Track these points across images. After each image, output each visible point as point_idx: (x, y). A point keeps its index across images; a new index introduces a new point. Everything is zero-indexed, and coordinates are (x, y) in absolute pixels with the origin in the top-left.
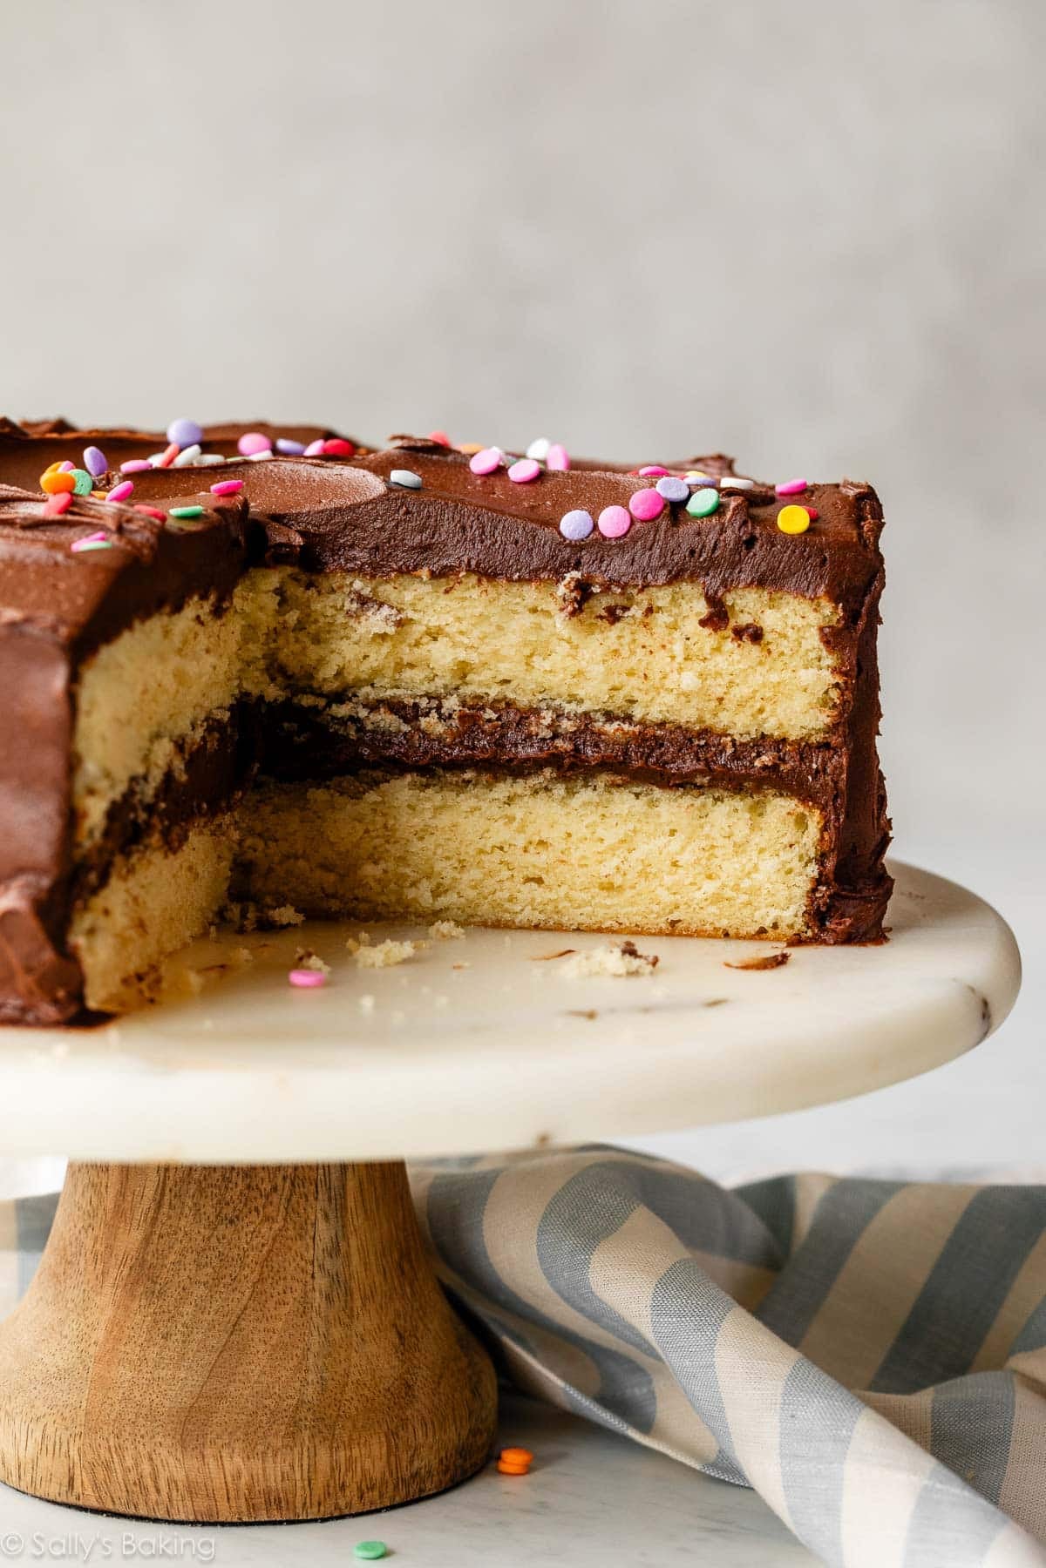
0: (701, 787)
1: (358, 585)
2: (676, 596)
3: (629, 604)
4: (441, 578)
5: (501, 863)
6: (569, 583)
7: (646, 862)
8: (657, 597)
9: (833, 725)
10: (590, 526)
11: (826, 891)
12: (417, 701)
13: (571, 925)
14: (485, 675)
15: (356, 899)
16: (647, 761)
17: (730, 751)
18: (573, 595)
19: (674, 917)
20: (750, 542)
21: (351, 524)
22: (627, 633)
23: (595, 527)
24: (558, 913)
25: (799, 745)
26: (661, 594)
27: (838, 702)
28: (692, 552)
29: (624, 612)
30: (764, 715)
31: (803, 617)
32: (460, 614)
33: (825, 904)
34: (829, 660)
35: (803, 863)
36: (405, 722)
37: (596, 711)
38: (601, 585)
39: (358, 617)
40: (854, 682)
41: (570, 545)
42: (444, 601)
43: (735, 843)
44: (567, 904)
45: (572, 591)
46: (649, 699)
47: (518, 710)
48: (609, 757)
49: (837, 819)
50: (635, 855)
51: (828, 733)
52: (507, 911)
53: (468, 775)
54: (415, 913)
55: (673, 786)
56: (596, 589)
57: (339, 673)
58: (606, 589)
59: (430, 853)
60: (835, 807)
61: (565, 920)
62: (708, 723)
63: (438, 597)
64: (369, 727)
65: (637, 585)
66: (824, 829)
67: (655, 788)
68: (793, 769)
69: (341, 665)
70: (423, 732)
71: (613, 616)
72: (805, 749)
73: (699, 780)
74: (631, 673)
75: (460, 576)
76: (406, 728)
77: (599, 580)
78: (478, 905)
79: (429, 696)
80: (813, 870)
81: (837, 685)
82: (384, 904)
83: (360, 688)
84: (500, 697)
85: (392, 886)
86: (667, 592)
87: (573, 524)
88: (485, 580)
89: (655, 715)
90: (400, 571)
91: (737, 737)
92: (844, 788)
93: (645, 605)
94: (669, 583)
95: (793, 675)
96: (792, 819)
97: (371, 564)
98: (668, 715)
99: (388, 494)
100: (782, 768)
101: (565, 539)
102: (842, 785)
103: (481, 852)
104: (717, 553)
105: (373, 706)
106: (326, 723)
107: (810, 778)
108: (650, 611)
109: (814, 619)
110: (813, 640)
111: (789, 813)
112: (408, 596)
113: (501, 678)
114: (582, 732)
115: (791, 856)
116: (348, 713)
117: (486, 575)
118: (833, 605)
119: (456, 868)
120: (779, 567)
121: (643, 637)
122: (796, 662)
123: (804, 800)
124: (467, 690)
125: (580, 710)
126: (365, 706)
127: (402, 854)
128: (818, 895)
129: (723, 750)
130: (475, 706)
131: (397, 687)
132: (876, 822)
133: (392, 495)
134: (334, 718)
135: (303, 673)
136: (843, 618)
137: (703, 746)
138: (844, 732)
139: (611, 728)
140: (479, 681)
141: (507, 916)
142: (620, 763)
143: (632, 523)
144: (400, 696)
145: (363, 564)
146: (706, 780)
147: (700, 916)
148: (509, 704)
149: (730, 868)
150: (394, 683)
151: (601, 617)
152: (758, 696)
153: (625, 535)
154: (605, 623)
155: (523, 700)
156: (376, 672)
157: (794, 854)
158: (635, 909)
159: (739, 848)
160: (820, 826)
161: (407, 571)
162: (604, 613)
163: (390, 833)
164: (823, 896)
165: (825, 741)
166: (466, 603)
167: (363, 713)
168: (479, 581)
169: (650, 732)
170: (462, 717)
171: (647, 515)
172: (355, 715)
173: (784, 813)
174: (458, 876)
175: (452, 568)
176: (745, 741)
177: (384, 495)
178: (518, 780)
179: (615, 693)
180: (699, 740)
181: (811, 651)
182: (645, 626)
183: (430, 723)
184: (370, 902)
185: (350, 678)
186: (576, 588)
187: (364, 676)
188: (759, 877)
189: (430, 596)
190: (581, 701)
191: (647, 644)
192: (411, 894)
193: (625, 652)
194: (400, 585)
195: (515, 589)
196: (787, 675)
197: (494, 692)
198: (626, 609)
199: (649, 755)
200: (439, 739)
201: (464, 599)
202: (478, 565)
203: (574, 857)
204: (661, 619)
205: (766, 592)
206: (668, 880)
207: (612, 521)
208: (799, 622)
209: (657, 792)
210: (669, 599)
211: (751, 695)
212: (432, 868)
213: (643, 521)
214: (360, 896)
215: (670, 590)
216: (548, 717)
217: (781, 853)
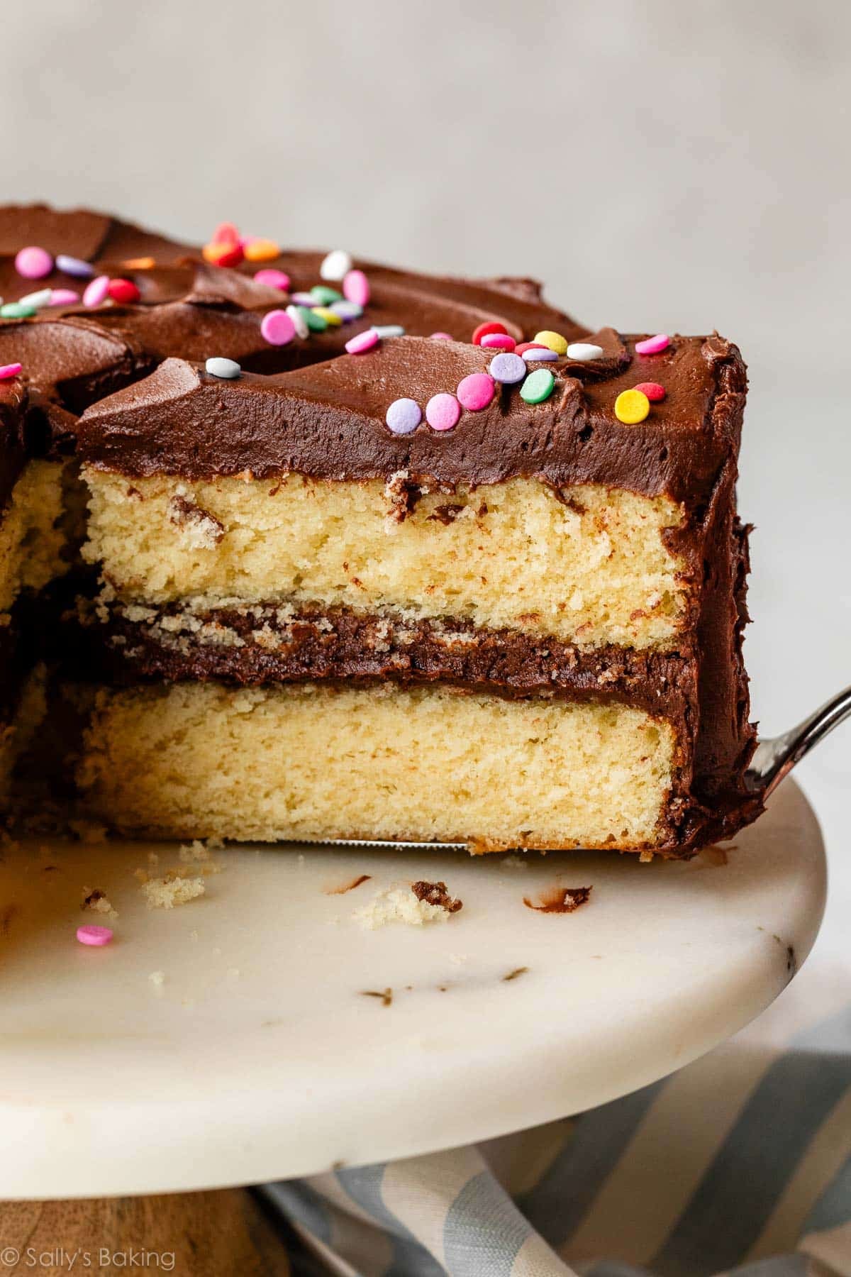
0: (547, 699)
1: (181, 490)
2: (512, 493)
3: (463, 502)
4: (265, 479)
5: (353, 771)
6: (395, 485)
7: (494, 773)
8: (491, 494)
9: (680, 634)
10: (418, 417)
11: (682, 803)
12: (252, 610)
13: (429, 835)
14: (321, 581)
15: (212, 812)
16: (488, 676)
17: (573, 664)
18: (400, 498)
19: (525, 828)
20: (587, 432)
21: (166, 423)
22: (462, 533)
23: (423, 418)
24: (413, 823)
25: (647, 654)
26: (494, 492)
27: (684, 610)
28: (524, 445)
29: (457, 512)
30: (609, 623)
31: (644, 518)
32: (289, 516)
33: (679, 817)
34: (673, 565)
35: (657, 776)
36: (239, 635)
37: (437, 619)
38: (430, 485)
39: (181, 524)
40: (700, 587)
41: (396, 440)
42: (270, 503)
43: (584, 754)
44: (420, 814)
45: (399, 494)
46: (489, 605)
47: (355, 618)
48: (448, 673)
49: (690, 734)
50: (481, 765)
51: (676, 641)
52: (363, 822)
53: (308, 689)
54: (273, 825)
55: (517, 699)
56: (424, 490)
57: (170, 582)
58: (435, 489)
59: (279, 763)
60: (688, 723)
61: (421, 830)
62: (551, 630)
63: (265, 498)
64: (203, 641)
65: (469, 484)
66: (678, 743)
67: (499, 699)
68: (640, 682)
69: (171, 576)
70: (259, 646)
71: (446, 515)
72: (652, 658)
73: (543, 693)
74: (469, 577)
75: (284, 477)
76: (239, 642)
77: (427, 479)
78: (333, 817)
79: (264, 605)
80: (666, 783)
81: (684, 593)
82: (240, 817)
83: (194, 596)
84: (338, 603)
85: (247, 798)
86: (500, 489)
87: (400, 415)
88: (310, 480)
89: (496, 623)
90: (222, 474)
91: (580, 648)
92: (696, 701)
93: (478, 505)
94: (502, 481)
95: (636, 579)
96: (642, 734)
97: (192, 465)
98: (509, 623)
99: (202, 388)
100: (629, 681)
101: (392, 432)
102: (694, 699)
103: (332, 760)
104: (551, 446)
105: (206, 619)
106: (157, 637)
107: (659, 693)
108: (484, 510)
109: (655, 520)
110: (655, 543)
111: (639, 728)
112: (234, 498)
113: (336, 583)
114: (421, 643)
115: (644, 770)
116: (180, 628)
117: (311, 474)
118: (674, 504)
119: (308, 777)
120: (616, 462)
121: (478, 537)
122: (639, 565)
123: (654, 714)
124: (303, 596)
125: (419, 617)
126: (198, 617)
127: (251, 763)
128: (673, 808)
129: (567, 663)
130: (310, 613)
131: (232, 595)
132: (736, 730)
133: (209, 388)
134: (164, 631)
135: (132, 582)
136: (686, 517)
137: (545, 658)
138: (692, 641)
139: (450, 639)
140: (315, 587)
141: (365, 828)
142: (461, 677)
143: (461, 412)
144: (234, 604)
145: (185, 466)
146: (551, 694)
147: (551, 827)
148: (347, 610)
149: (579, 778)
150: (228, 591)
151: (434, 517)
152: (602, 602)
153: (454, 427)
154: (439, 523)
155: (360, 605)
156: (208, 581)
157: (646, 769)
158: (487, 819)
159: (589, 760)
160: (672, 742)
161: (230, 473)
162: (436, 513)
163: (237, 741)
164: (678, 810)
165: (674, 650)
166: (295, 505)
167: (195, 626)
168: (305, 481)
169: (490, 642)
170: (296, 631)
171: (476, 405)
172: (186, 628)
173: (635, 728)
174: (311, 786)
175: (275, 468)
176: (589, 652)
177: (198, 390)
178: (360, 692)
179: (454, 597)
180: (542, 651)
181: (655, 554)
182: (480, 527)
183: (264, 636)
184: (225, 815)
185: (182, 588)
186: (402, 490)
187: (195, 586)
188: (609, 788)
189: (257, 498)
190: (418, 607)
191: (484, 546)
192: (265, 805)
193: (462, 554)
194: (225, 486)
195: (342, 488)
196: (629, 580)
197: (329, 599)
198: (459, 508)
199: (491, 668)
200: (275, 655)
201: (292, 501)
202: (302, 464)
203: (424, 765)
204: (496, 518)
205: (604, 489)
206: (516, 791)
207: (440, 410)
208: (640, 523)
209: (503, 704)
210: (503, 498)
211: (594, 601)
212: (284, 777)
213: (472, 411)
214: (215, 810)
215: (502, 489)
216: (384, 626)
217: (634, 767)
